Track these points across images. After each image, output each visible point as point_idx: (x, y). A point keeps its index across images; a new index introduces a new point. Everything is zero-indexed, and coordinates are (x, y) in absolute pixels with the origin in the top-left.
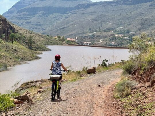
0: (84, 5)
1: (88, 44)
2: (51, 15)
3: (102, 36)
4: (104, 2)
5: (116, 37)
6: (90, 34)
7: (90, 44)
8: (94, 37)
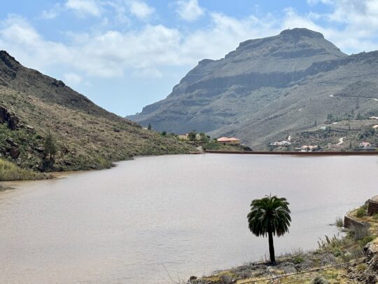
0: (325, 63)
1: (308, 149)
2: (254, 93)
3: (350, 130)
4: (370, 53)
5: (374, 129)
6: (322, 128)
7: (314, 150)
8: (330, 134)
